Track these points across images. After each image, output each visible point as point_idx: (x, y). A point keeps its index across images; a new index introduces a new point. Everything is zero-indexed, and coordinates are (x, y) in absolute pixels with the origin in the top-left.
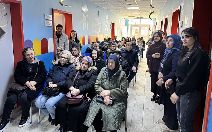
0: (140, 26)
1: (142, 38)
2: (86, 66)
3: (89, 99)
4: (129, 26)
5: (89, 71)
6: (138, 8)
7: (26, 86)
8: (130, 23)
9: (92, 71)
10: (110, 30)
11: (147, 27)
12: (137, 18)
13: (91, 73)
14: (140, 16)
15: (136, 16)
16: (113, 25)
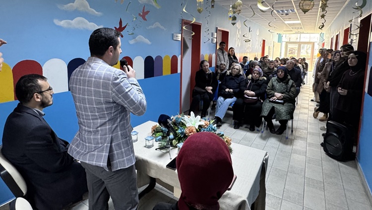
0: (300, 43)
1: (304, 59)
2: (257, 76)
3: (262, 101)
4: (284, 44)
5: (261, 80)
6: (299, 22)
7: (206, 90)
8: (284, 39)
9: (263, 81)
10: (261, 48)
11: (309, 45)
12: (296, 33)
13: (262, 82)
14: (300, 30)
15: (295, 31)
16: (264, 41)
